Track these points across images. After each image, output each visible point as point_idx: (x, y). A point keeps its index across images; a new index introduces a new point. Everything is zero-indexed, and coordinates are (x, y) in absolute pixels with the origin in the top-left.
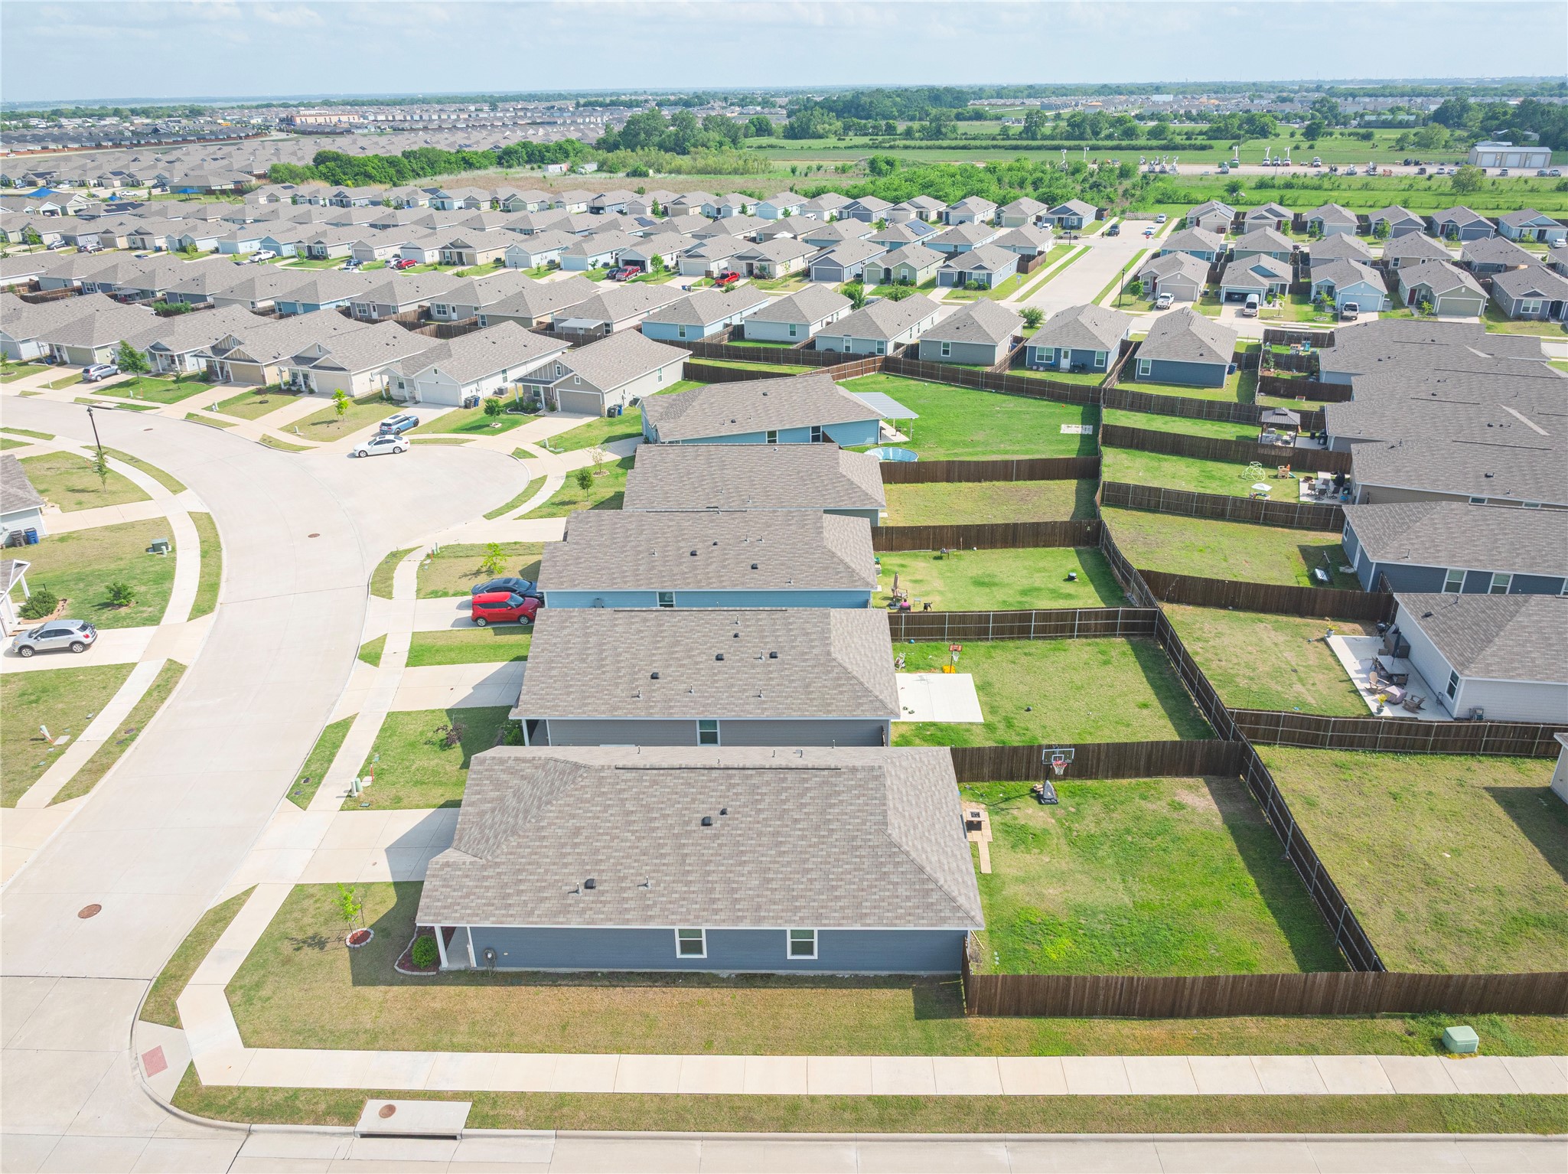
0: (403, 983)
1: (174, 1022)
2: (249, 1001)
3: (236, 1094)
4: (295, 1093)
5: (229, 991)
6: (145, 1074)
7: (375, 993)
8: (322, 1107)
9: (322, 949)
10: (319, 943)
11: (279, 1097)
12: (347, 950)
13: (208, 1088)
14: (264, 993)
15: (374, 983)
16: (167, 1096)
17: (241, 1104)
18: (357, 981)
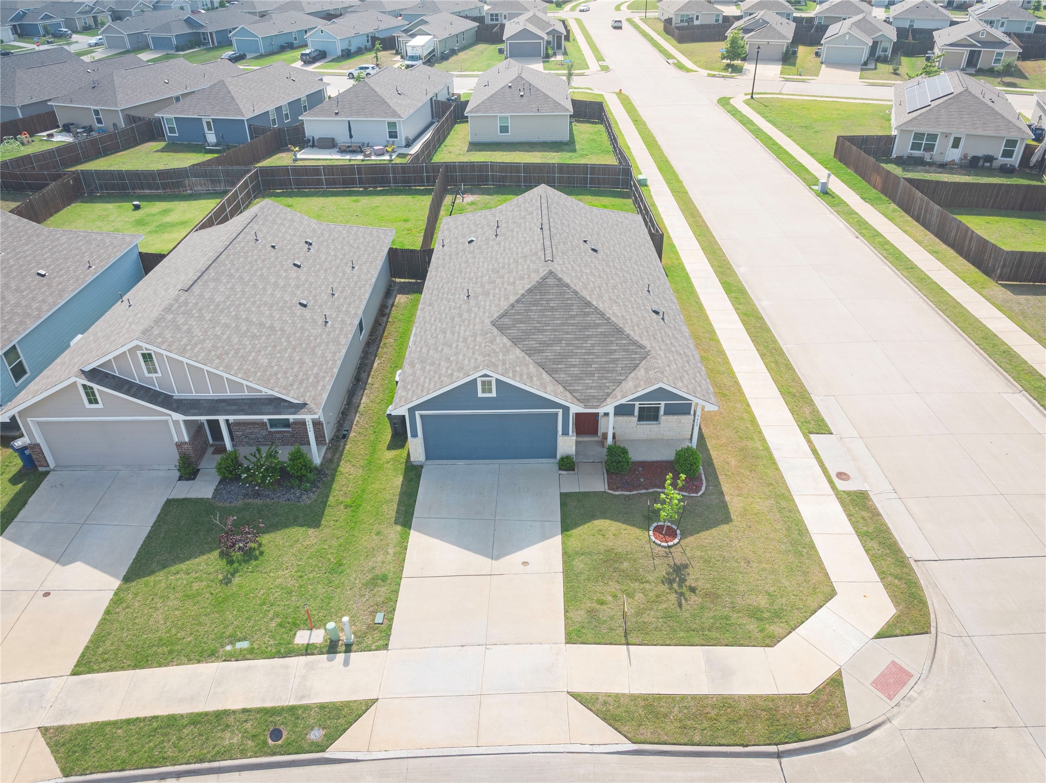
0: (718, 485)
1: (835, 682)
2: (778, 615)
3: (890, 579)
4: (862, 536)
5: (771, 641)
6: (911, 682)
7: (734, 503)
8: (865, 514)
9: (686, 566)
10: (678, 574)
11: (874, 544)
12: (683, 542)
13: (896, 604)
14: (762, 601)
15: (724, 506)
16: (923, 642)
17: (897, 571)
18: (727, 519)
